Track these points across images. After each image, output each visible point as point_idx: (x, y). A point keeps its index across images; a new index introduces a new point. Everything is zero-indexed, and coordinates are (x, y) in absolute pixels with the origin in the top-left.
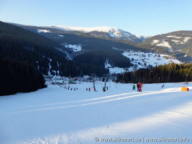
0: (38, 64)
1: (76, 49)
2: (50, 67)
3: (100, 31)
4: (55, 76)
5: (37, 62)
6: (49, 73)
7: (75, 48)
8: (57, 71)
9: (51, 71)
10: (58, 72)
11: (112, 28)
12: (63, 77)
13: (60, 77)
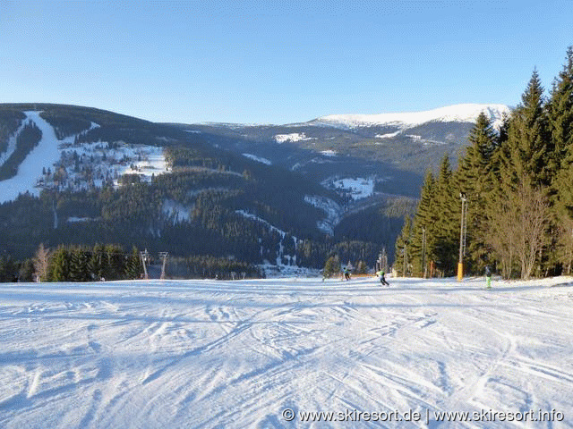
0: (261, 244)
1: (360, 193)
2: (282, 248)
3: (448, 120)
4: (288, 266)
5: (260, 240)
6: (279, 260)
7: (358, 190)
8: (292, 256)
9: (282, 258)
10: (294, 258)
11: (488, 108)
12: (302, 269)
13: (296, 268)
